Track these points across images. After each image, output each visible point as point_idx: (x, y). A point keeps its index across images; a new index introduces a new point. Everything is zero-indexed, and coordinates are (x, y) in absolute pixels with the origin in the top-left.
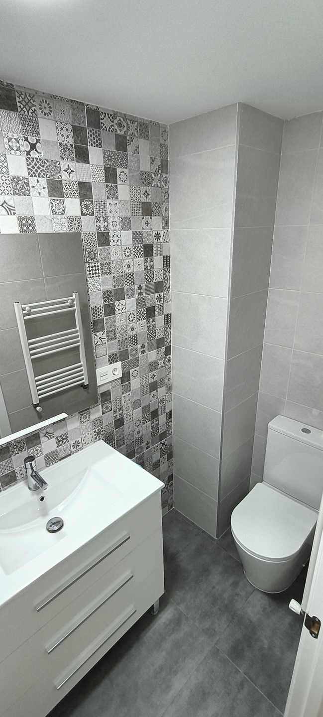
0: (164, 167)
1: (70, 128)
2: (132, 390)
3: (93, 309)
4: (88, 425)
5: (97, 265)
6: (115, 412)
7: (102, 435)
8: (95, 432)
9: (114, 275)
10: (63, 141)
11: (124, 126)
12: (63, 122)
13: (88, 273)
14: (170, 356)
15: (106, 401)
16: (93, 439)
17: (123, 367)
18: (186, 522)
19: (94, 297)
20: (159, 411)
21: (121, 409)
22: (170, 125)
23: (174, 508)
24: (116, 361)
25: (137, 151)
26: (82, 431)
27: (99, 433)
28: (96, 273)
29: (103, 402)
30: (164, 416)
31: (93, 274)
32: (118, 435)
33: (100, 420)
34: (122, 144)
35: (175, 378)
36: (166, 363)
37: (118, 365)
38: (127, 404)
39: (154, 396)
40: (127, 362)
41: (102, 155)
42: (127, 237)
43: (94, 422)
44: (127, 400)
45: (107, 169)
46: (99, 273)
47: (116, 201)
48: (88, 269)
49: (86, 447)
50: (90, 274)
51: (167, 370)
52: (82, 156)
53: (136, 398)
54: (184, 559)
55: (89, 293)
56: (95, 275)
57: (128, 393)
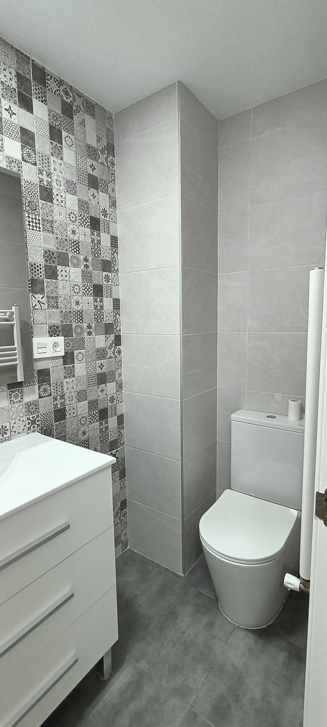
0: (110, 149)
1: (14, 73)
2: (76, 376)
3: (32, 266)
4: (20, 407)
5: (37, 217)
6: (55, 399)
7: (38, 425)
8: (29, 419)
9: (57, 236)
10: (5, 81)
11: (70, 96)
12: (7, 64)
13: (27, 223)
14: (120, 347)
15: (44, 381)
16: (26, 428)
17: (67, 345)
18: (144, 562)
19: (33, 252)
20: (109, 412)
21: (62, 397)
22: (115, 114)
23: (128, 548)
24: (58, 335)
25: (83, 123)
26: (11, 413)
27: (33, 422)
28: (36, 227)
29: (41, 382)
30: (115, 419)
31: (33, 226)
32: (58, 431)
33: (35, 404)
34: (68, 111)
35: (125, 373)
36: (116, 354)
37: (61, 340)
38: (71, 393)
39: (102, 391)
40: (70, 340)
41: (47, 113)
42: (72, 202)
43: (29, 405)
44: (70, 387)
45: (52, 128)
46: (40, 228)
47: (61, 162)
48: (28, 219)
49: (16, 438)
50: (29, 225)
51: (116, 363)
52: (26, 104)
53: (80, 388)
54: (143, 604)
55: (27, 246)
56: (35, 228)
57: (72, 379)
